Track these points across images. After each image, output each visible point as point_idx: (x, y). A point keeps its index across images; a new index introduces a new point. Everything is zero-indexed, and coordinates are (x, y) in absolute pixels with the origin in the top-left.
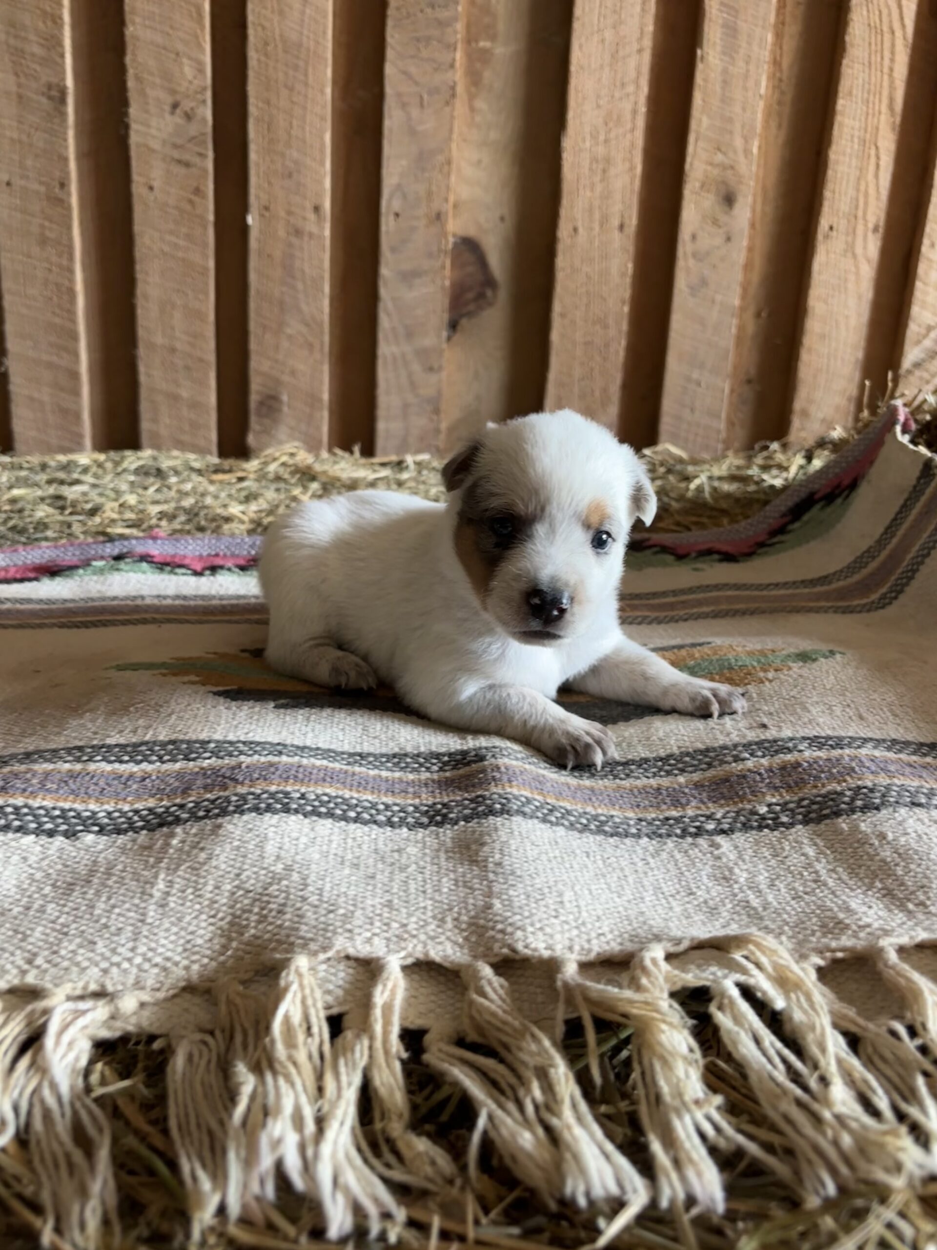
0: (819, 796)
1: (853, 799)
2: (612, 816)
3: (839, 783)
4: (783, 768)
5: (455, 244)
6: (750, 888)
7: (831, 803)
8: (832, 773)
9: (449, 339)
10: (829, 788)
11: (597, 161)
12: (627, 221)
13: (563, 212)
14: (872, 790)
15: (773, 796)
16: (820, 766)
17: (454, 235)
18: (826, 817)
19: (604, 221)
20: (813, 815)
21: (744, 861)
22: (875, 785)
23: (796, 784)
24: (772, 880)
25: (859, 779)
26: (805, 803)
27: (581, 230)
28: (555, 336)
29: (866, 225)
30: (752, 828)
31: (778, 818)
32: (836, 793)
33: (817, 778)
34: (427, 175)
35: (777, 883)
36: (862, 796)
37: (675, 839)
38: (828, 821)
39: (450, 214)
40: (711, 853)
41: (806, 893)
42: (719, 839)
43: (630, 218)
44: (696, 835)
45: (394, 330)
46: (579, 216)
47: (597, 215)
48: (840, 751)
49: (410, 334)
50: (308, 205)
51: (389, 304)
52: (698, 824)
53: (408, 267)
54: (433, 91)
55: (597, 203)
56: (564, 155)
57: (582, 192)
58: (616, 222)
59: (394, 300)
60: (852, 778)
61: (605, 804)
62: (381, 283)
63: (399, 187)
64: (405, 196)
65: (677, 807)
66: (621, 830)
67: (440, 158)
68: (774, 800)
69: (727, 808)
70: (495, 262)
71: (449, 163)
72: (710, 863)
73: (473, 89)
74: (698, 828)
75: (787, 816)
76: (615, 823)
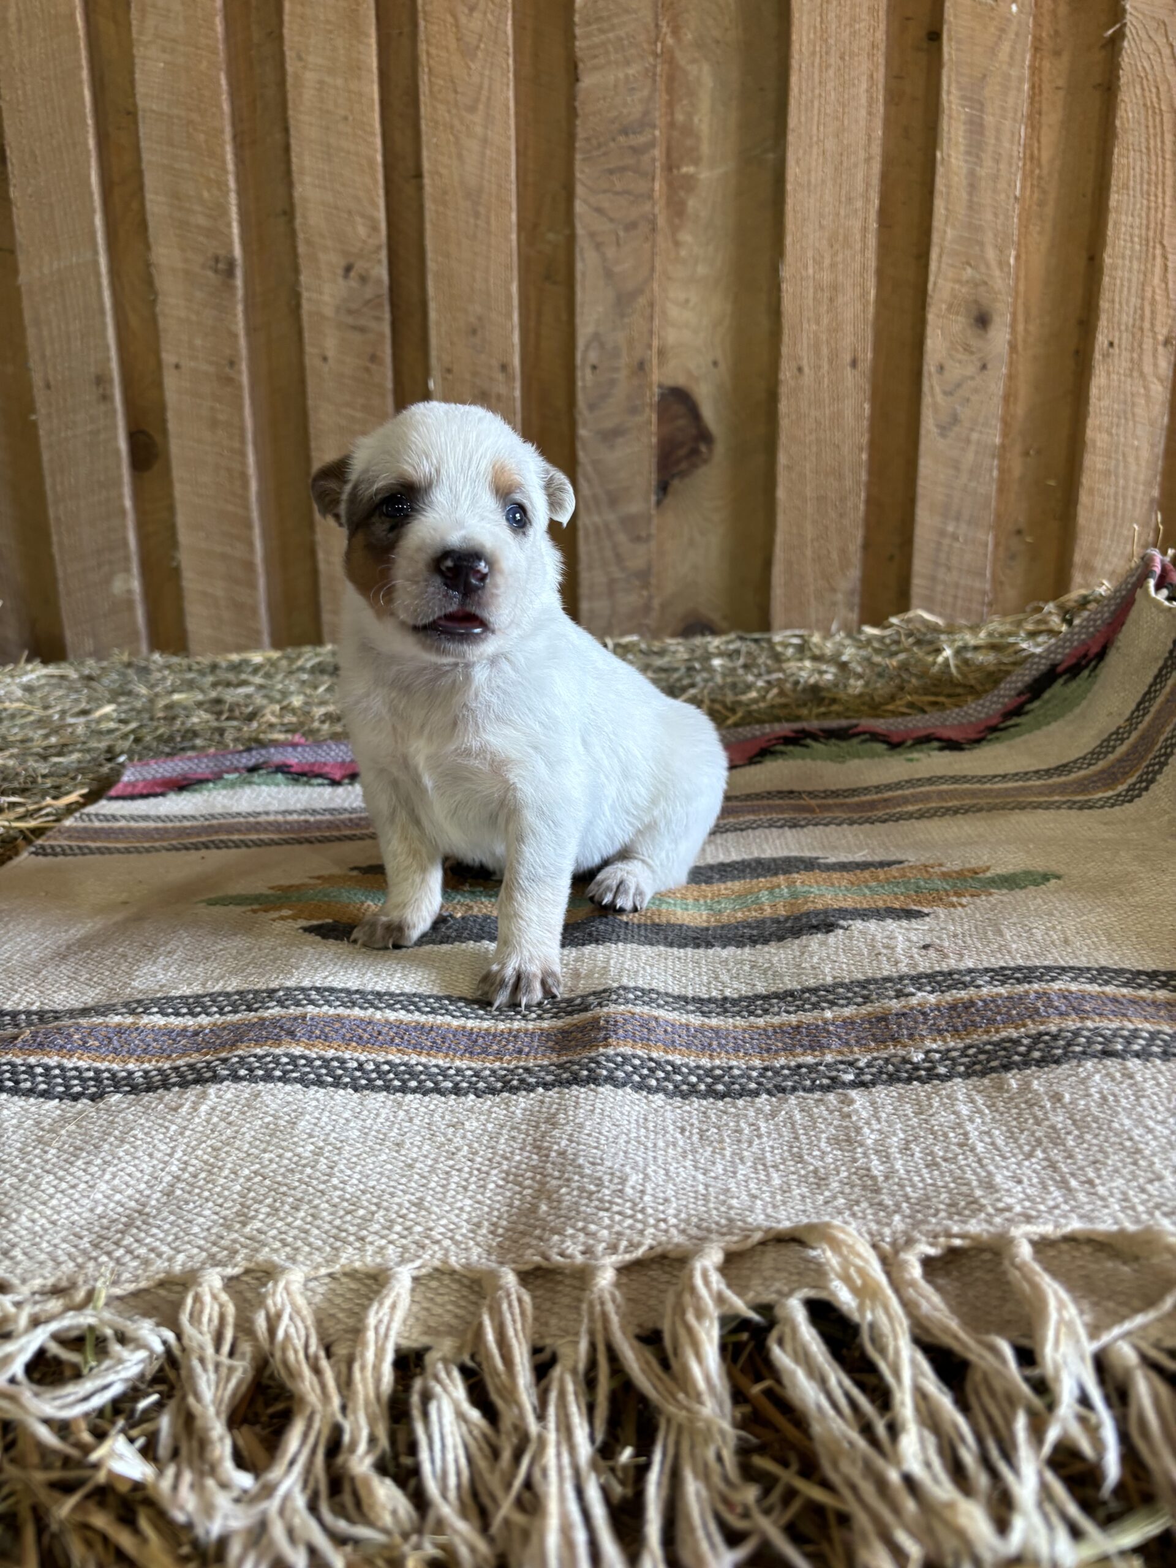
0: (990, 1043)
1: (1030, 1049)
2: (731, 1068)
3: (1016, 1028)
4: (953, 1007)
5: (663, 397)
6: (877, 1152)
7: (1003, 1053)
8: (1010, 1015)
9: (659, 503)
10: (1004, 1034)
12: (860, 356)
13: (784, 350)
14: (1055, 1037)
15: (935, 1041)
16: (998, 1006)
17: (660, 386)
18: (993, 1070)
19: (834, 356)
20: (978, 1067)
21: (878, 1120)
22: (1060, 1031)
23: (965, 1026)
24: (908, 1142)
25: (1042, 1023)
26: (971, 1051)
29: (1155, 338)
30: (899, 1080)
31: (935, 1068)
32: (1011, 1040)
33: (991, 1021)
34: (626, 320)
35: (912, 1146)
36: (1041, 1046)
37: (801, 1093)
38: (994, 1075)
39: (655, 361)
40: (840, 1110)
41: (945, 1160)
42: (853, 1093)
43: (864, 351)
44: (826, 1089)
45: (595, 497)
46: (804, 354)
47: (825, 351)
48: (1027, 986)
49: (613, 501)
50: (494, 363)
51: (589, 468)
52: (834, 1073)
53: (609, 424)
54: (631, 226)
55: (824, 337)
56: (784, 286)
57: (806, 326)
58: (848, 358)
59: (595, 463)
60: (1034, 1022)
61: (727, 1052)
62: (579, 445)
63: (596, 336)
64: (602, 346)
65: (814, 1050)
66: (737, 1087)
67: (642, 301)
68: (934, 1046)
69: (875, 1054)
70: (709, 413)
71: (652, 305)
72: (835, 1122)
73: (677, 221)
74: (833, 1079)
75: (946, 1066)
76: (732, 1077)
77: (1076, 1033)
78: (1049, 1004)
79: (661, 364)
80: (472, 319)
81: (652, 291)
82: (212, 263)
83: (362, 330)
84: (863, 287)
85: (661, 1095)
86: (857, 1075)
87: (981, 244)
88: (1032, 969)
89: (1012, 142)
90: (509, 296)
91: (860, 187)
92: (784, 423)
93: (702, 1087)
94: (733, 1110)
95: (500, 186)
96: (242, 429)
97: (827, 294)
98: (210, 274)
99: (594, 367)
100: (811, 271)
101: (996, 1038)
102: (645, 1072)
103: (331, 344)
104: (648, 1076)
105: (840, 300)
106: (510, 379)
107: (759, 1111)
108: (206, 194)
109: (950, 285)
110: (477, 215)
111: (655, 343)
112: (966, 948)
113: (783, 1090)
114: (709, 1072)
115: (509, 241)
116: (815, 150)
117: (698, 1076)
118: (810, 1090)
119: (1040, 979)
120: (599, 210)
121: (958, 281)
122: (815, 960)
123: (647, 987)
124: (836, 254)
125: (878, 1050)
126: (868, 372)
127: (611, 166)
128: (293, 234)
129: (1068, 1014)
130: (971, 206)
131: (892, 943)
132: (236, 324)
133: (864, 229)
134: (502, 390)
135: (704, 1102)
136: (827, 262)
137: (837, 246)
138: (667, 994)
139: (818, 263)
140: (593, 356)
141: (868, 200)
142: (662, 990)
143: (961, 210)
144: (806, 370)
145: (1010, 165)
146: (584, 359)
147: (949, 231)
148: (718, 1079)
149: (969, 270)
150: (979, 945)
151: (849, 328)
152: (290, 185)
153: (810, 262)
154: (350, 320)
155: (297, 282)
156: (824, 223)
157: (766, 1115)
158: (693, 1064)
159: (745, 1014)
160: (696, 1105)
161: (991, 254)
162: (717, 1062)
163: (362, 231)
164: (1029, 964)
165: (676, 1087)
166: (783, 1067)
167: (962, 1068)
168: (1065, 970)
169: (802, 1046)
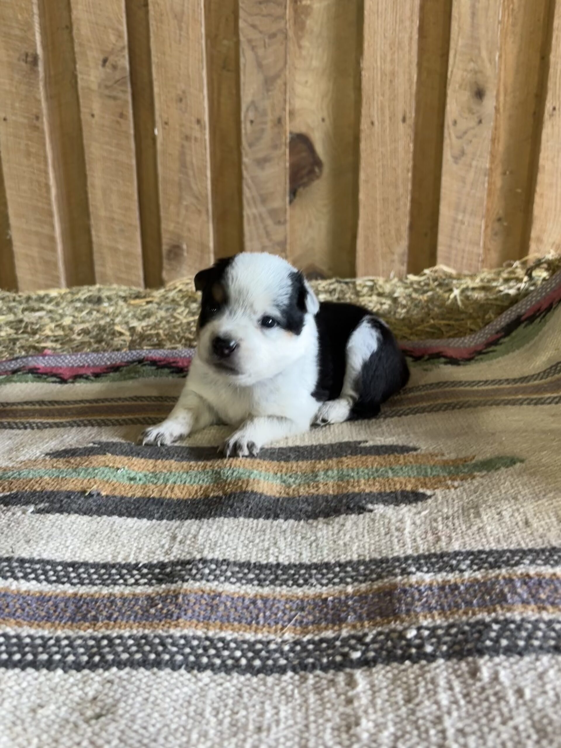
1: (499, 636)
4: (442, 588)
5: (292, 139)
7: (477, 636)
8: (484, 600)
9: (291, 202)
11: (386, 75)
12: (408, 115)
13: (364, 112)
15: (426, 618)
16: (475, 591)
17: (291, 133)
18: (469, 653)
19: (392, 116)
20: (457, 648)
21: (375, 707)
25: (509, 610)
27: (376, 123)
28: (362, 196)
30: (395, 658)
31: (423, 646)
32: (484, 624)
34: (270, 93)
36: (508, 634)
38: (470, 659)
39: (287, 118)
40: (346, 694)
42: (359, 674)
43: (410, 112)
44: (339, 667)
45: (253, 198)
46: (375, 114)
47: (387, 112)
49: (264, 200)
50: (193, 119)
51: (250, 181)
52: (346, 649)
53: (260, 155)
54: (272, 36)
55: (386, 104)
56: (363, 73)
58: (400, 116)
59: (253, 178)
60: (502, 608)
61: (269, 625)
62: (243, 167)
63: (253, 102)
64: (256, 109)
65: (334, 624)
67: (279, 82)
68: (425, 623)
69: (380, 629)
70: (320, 149)
71: (285, 84)
72: (341, 709)
73: (300, 33)
74: (345, 655)
75: (432, 644)
76: (268, 652)
77: (535, 624)
78: (514, 591)
79: (291, 120)
80: (180, 92)
81: (285, 76)
82: (24, 57)
83: (115, 98)
84: (410, 74)
85: (209, 672)
86: (364, 653)
87: (478, 48)
90: (201, 79)
93: (244, 662)
94: (262, 688)
95: (194, 11)
96: (45, 158)
97: (388, 78)
98: (23, 64)
99: (252, 122)
100: (379, 64)
101: (472, 620)
102: (200, 651)
103: (96, 106)
105: (396, 81)
106: (203, 128)
107: (283, 692)
108: (20, 17)
109: (460, 72)
110: (181, 29)
111: (288, 107)
113: (306, 668)
114: (252, 645)
115: (200, 44)
117: (242, 650)
118: (325, 669)
120: (253, 26)
121: (465, 70)
124: (394, 53)
125: (382, 625)
126: (412, 125)
128: (72, 40)
129: (528, 603)
130: (473, 26)
132: (39, 93)
133: (411, 39)
134: (198, 135)
135: (242, 678)
136: (388, 59)
137: (394, 49)
138: (235, 563)
139: (383, 58)
140: (251, 115)
141: (412, 21)
142: (232, 560)
143: (466, 28)
146: (245, 117)
147: (460, 40)
148: (257, 653)
149: (471, 64)
151: (401, 99)
152: (69, 10)
153: (379, 59)
154: (107, 92)
155: (75, 68)
156: (387, 35)
157: (287, 697)
158: (240, 639)
159: (291, 582)
160: (235, 682)
161: (485, 54)
162: (260, 636)
163: (113, 38)
164: (500, 548)
165: (223, 662)
166: (309, 642)
167: (445, 648)
168: (524, 553)
169: (326, 620)
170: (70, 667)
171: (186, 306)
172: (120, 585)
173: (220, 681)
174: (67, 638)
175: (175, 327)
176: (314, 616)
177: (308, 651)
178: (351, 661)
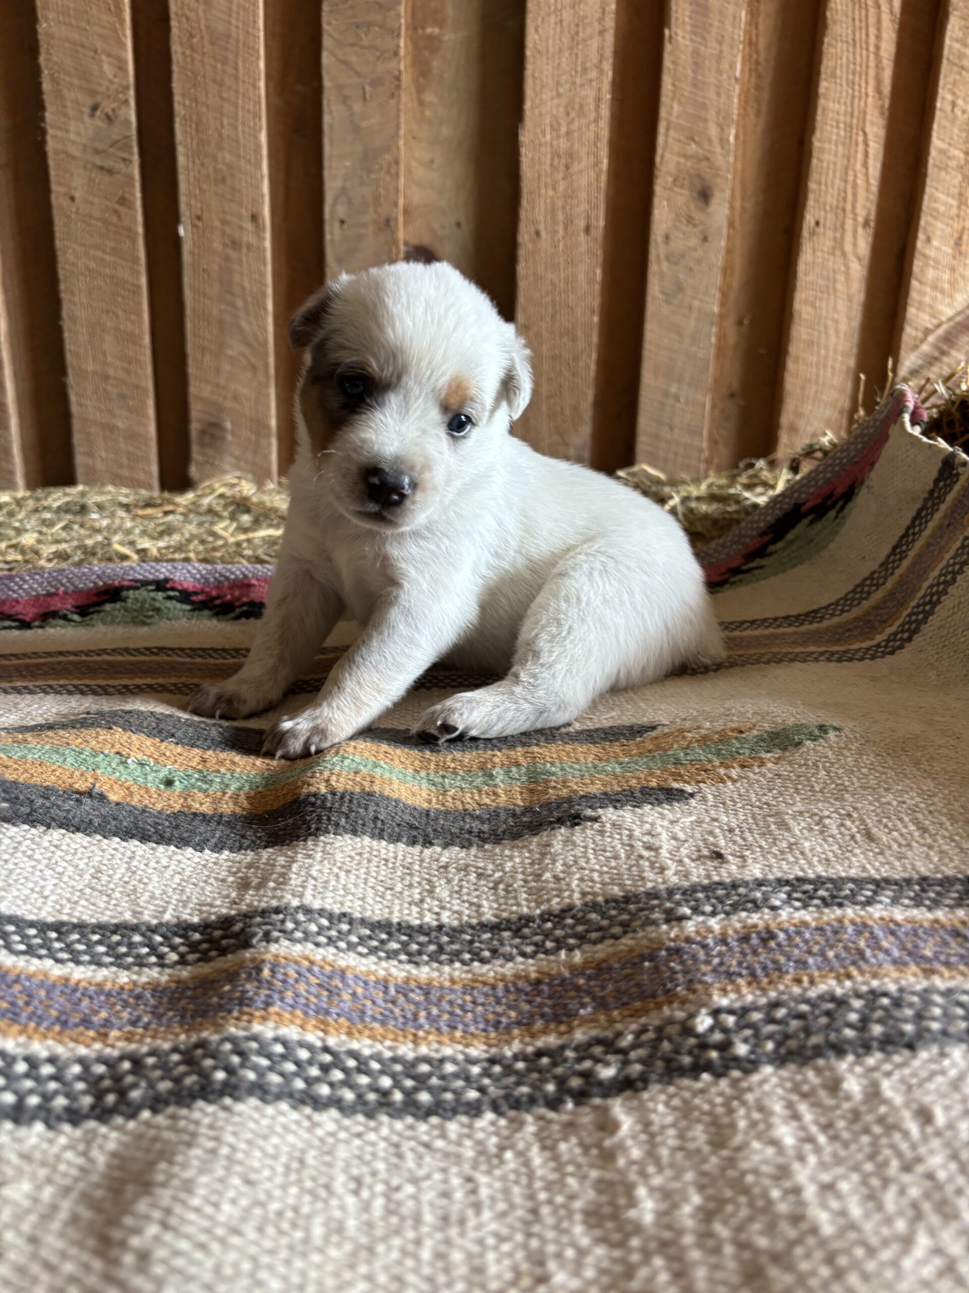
0: (804, 1002)
1: (866, 1019)
3: (839, 980)
7: (825, 1021)
8: (826, 958)
10: (822, 988)
11: (559, 156)
12: (593, 223)
13: (523, 214)
14: (897, 1002)
15: (724, 992)
16: (806, 941)
17: (406, 244)
18: (817, 1051)
19: (569, 222)
20: (793, 1045)
21: (658, 1164)
22: (901, 990)
23: (765, 971)
24: (708, 1217)
29: (855, 220)
30: (681, 1071)
31: (730, 1044)
32: (834, 1000)
33: (802, 965)
34: (373, 176)
37: (542, 1109)
38: (820, 1062)
39: (401, 219)
42: (616, 1106)
43: (597, 218)
46: (542, 218)
47: (561, 217)
48: (838, 912)
50: (245, 213)
52: (588, 1064)
54: (376, 82)
55: (560, 203)
56: (523, 151)
57: (543, 191)
58: (582, 224)
60: (862, 972)
61: (438, 1030)
63: (344, 190)
64: (350, 201)
65: (560, 1023)
66: (449, 1096)
67: (388, 157)
68: (725, 1003)
71: (397, 162)
73: (422, 80)
74: (587, 1075)
75: (746, 1041)
76: (443, 1077)
77: (925, 995)
78: (875, 945)
79: (406, 224)
80: (222, 167)
81: (398, 148)
83: (109, 171)
84: (596, 155)
85: (334, 1113)
86: (621, 1068)
87: (705, 120)
88: (837, 883)
89: (734, 26)
90: (258, 146)
91: (595, 59)
92: (522, 284)
93: (398, 1096)
97: (563, 161)
99: (342, 222)
100: (548, 137)
101: (812, 994)
102: (314, 1072)
103: (78, 183)
104: (318, 1080)
105: (576, 167)
106: (260, 229)
109: (676, 158)
110: (224, 61)
111: (401, 202)
112: (749, 847)
113: (517, 1105)
114: (410, 1066)
115: (257, 88)
116: (553, 19)
117: (394, 1076)
118: (553, 1103)
119: (852, 899)
120: (344, 62)
121: (685, 156)
122: (559, 867)
123: (337, 910)
124: (572, 122)
126: (600, 239)
127: (358, 20)
129: (905, 964)
130: (697, 85)
131: (655, 842)
133: (598, 100)
134: (253, 240)
135: (399, 1125)
136: (563, 130)
137: (573, 115)
138: (363, 922)
139: (555, 129)
140: (341, 211)
141: (601, 72)
143: (686, 88)
144: (543, 234)
145: (732, 47)
146: (332, 213)
147: (676, 106)
148: (421, 1080)
149: (693, 146)
150: (763, 843)
151: (583, 195)
153: (548, 129)
154: (97, 160)
156: (561, 90)
158: (388, 1054)
159: (467, 956)
160: (385, 1131)
161: (713, 131)
162: (424, 1050)
163: (108, 70)
165: (360, 1096)
166: (516, 1057)
167: (770, 1046)
168: (880, 884)
169: (543, 1015)
170: (59, 1119)
171: (233, 518)
172: (149, 966)
173: (360, 1129)
174: (52, 1060)
175: (215, 549)
176: (520, 1012)
177: (517, 1072)
178: (600, 1083)
